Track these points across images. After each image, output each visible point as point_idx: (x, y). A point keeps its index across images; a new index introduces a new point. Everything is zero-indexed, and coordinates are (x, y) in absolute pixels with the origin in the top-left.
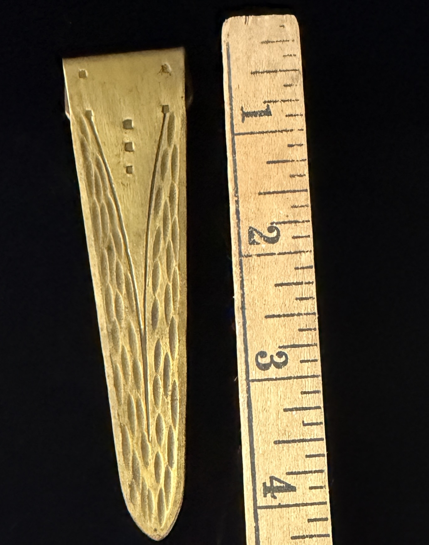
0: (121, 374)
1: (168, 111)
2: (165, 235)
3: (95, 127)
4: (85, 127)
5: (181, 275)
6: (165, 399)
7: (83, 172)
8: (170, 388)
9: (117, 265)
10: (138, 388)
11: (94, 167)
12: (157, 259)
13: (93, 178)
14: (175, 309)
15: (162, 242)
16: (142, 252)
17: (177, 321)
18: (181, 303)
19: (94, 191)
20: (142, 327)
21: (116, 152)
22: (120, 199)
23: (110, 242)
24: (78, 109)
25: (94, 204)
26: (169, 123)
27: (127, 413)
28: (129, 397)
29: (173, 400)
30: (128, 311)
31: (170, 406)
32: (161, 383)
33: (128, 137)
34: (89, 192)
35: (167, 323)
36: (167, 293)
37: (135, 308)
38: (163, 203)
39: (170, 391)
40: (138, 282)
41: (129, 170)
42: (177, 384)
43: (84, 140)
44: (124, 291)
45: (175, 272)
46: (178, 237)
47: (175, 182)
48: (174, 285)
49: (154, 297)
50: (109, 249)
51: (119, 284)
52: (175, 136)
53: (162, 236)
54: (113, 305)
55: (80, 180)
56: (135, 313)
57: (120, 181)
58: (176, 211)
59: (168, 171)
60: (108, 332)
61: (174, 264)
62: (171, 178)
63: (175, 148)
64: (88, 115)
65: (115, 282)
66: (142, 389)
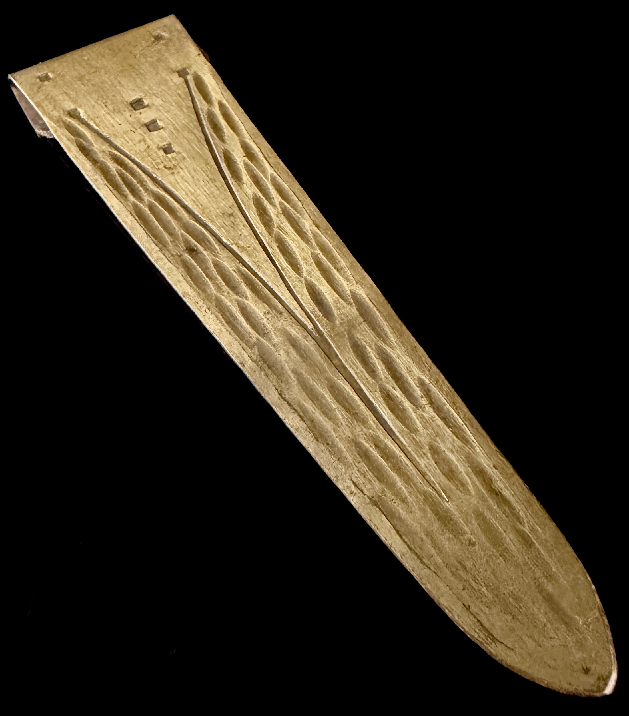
0: (318, 416)
1: (188, 74)
2: (269, 199)
3: (92, 123)
4: (75, 128)
5: (327, 234)
6: (422, 415)
7: (97, 177)
8: (418, 392)
9: (217, 265)
10: (364, 422)
11: (113, 167)
12: (276, 230)
13: (118, 178)
14: (347, 279)
15: (269, 207)
16: (246, 231)
17: (361, 292)
18: (351, 267)
19: (127, 191)
20: (310, 326)
21: (137, 137)
22: (174, 187)
23: (186, 241)
24: (56, 114)
25: (135, 206)
26: (196, 85)
27: (370, 475)
28: (358, 445)
29: (438, 409)
30: (272, 317)
31: (440, 422)
32: (398, 393)
33: (146, 116)
34: (118, 196)
35: (350, 304)
36: (319, 264)
37: (280, 306)
38: (241, 166)
39: (422, 397)
40: (264, 272)
41: (167, 150)
42: (427, 381)
43: (81, 142)
44: (248, 293)
45: (315, 235)
46: (291, 193)
47: (243, 137)
48: (324, 249)
49: (302, 279)
50: (191, 250)
51: (234, 288)
52: (213, 93)
53: (266, 202)
54: (242, 319)
55: (99, 189)
56: (285, 314)
57: (161, 166)
58: (267, 165)
59: (225, 131)
60: (255, 362)
61: (307, 224)
62: (235, 136)
63: (221, 105)
64: (73, 114)
65: (226, 288)
66: (372, 420)
